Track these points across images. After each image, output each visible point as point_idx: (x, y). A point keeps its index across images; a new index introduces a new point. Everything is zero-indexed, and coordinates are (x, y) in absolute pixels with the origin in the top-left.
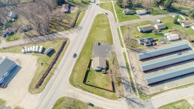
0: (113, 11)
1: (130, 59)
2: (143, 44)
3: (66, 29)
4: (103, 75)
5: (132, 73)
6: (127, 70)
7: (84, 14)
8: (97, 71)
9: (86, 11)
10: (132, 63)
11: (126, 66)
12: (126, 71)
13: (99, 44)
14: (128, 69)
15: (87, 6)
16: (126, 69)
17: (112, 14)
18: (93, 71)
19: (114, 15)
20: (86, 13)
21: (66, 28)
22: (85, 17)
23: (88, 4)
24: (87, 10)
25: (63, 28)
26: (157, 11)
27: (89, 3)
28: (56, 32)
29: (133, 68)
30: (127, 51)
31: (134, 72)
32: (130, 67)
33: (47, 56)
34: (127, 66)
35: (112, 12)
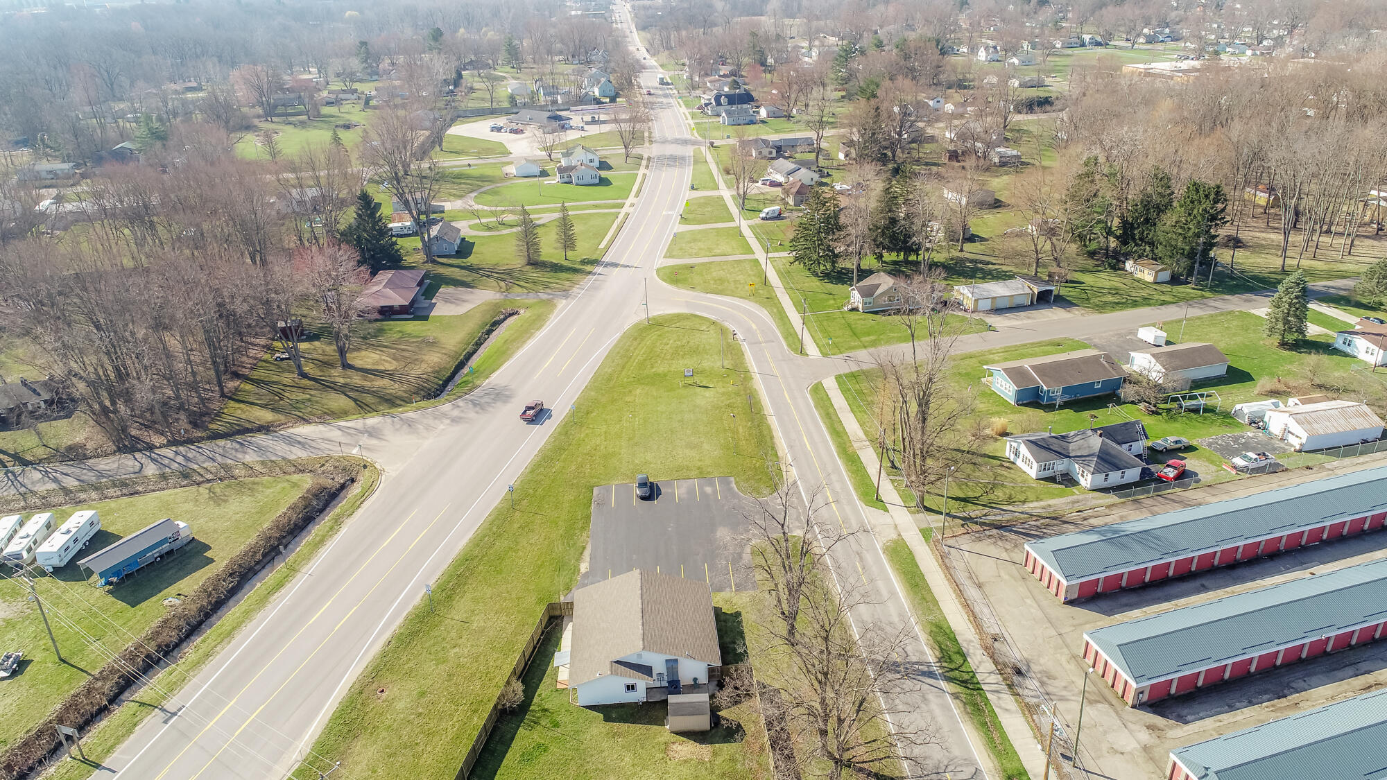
0: (770, 301)
1: (972, 592)
2: (1068, 480)
3: (364, 408)
4: (687, 749)
5: (1013, 723)
6: (956, 696)
7: (537, 322)
8: (613, 712)
9: (555, 306)
10: (994, 630)
11: (931, 656)
12: (946, 708)
13: (650, 492)
14: (964, 683)
15: (567, 280)
16: (943, 684)
17: (764, 314)
18: (562, 718)
19: (781, 317)
20: (552, 317)
21: (369, 399)
22: (540, 335)
23: (576, 271)
24: (561, 304)
25: (339, 401)
26: (1115, 291)
27: (588, 268)
28: (265, 429)
29: (1019, 672)
30: (926, 533)
31: (1030, 710)
32: (981, 665)
33: (110, 599)
34: (945, 656)
35: (762, 304)
